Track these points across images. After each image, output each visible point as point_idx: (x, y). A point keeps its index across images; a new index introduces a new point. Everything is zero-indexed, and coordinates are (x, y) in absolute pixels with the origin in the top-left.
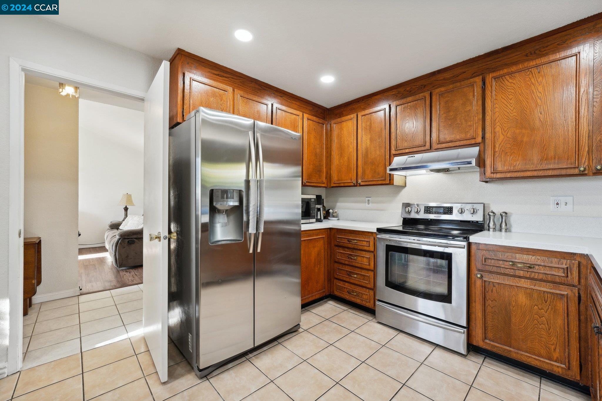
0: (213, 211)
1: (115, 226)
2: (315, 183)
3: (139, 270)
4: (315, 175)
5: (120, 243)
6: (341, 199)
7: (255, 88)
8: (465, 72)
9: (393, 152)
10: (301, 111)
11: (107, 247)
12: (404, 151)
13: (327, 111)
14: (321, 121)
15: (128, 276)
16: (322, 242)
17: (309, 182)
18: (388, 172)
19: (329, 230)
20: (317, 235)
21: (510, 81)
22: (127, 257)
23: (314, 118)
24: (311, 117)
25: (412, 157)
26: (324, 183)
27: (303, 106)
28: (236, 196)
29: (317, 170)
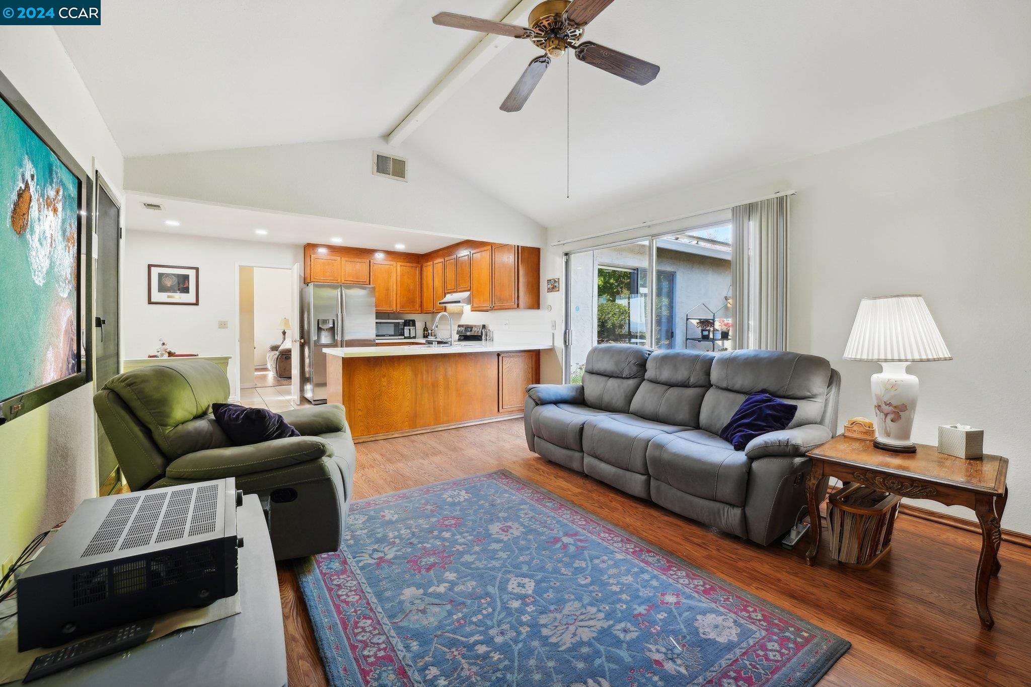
0: (319, 329)
1: (275, 348)
2: (409, 311)
4: (408, 304)
5: (280, 358)
9: (446, 291)
10: (395, 261)
11: (269, 367)
12: (450, 291)
13: (421, 256)
14: (415, 265)
15: (285, 382)
17: (403, 311)
18: (439, 305)
22: (285, 369)
23: (408, 264)
24: (403, 264)
25: (453, 295)
26: (418, 311)
27: (397, 257)
28: (331, 322)
29: (410, 301)
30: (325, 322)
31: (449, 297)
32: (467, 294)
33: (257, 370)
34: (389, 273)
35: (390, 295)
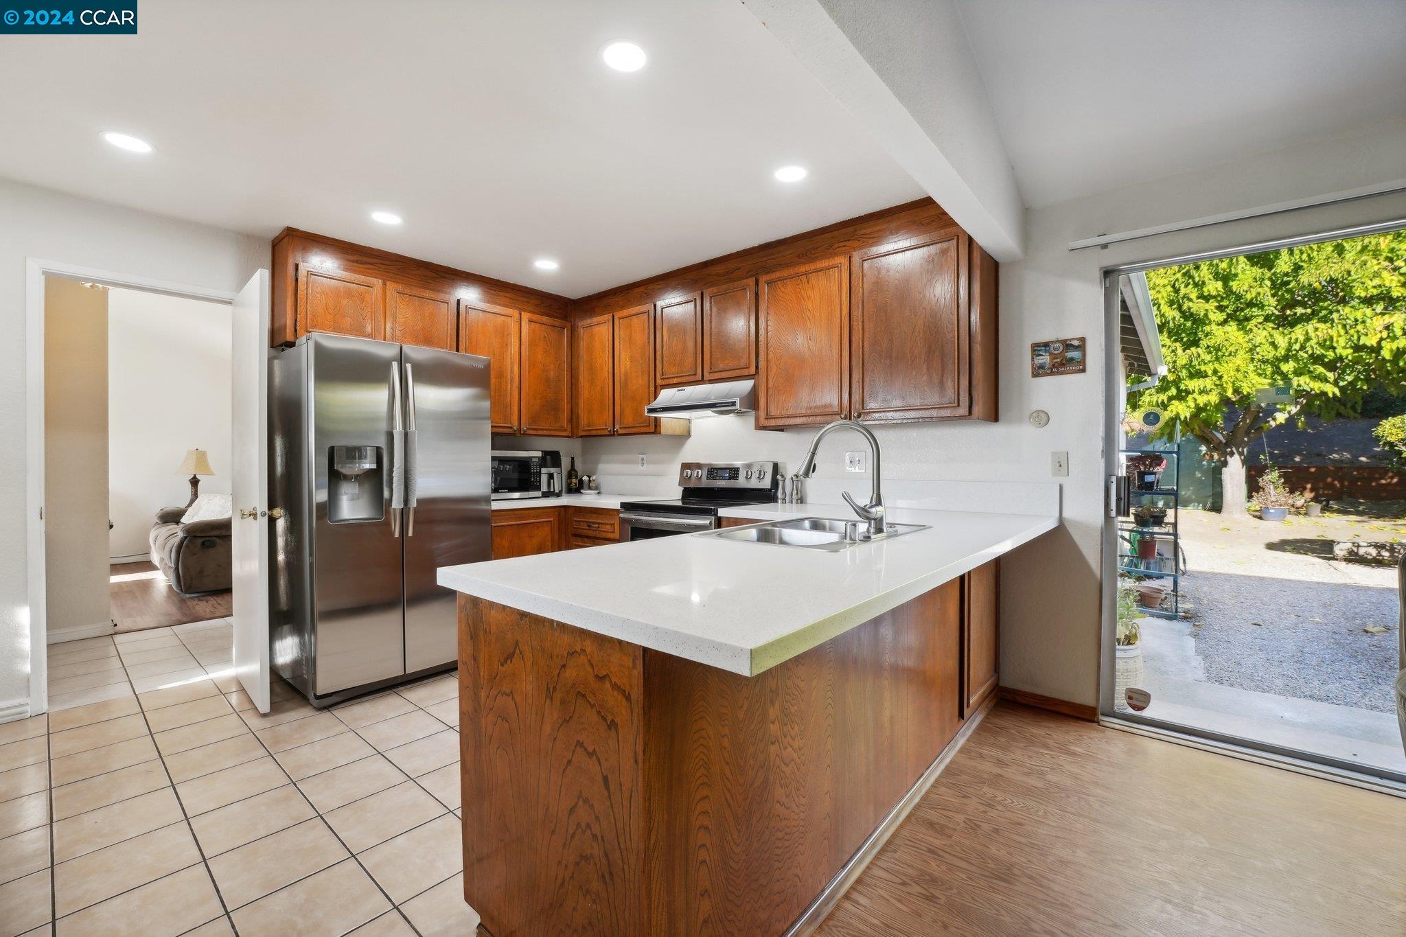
0: (335, 478)
1: (171, 517)
2: (547, 430)
3: (226, 597)
4: (545, 416)
5: (187, 546)
6: (603, 457)
7: (426, 276)
8: (739, 268)
9: (659, 382)
10: (517, 308)
11: (155, 558)
12: (671, 381)
13: (571, 304)
14: (558, 322)
16: (547, 529)
17: (534, 429)
18: (646, 414)
19: (562, 509)
20: (537, 517)
21: (782, 289)
22: (201, 572)
23: (545, 319)
24: (535, 317)
25: (681, 390)
27: (522, 299)
28: (370, 453)
29: (551, 407)
30: (354, 453)
31: (667, 396)
32: (747, 385)
33: (117, 568)
34: (502, 333)
35: (506, 389)
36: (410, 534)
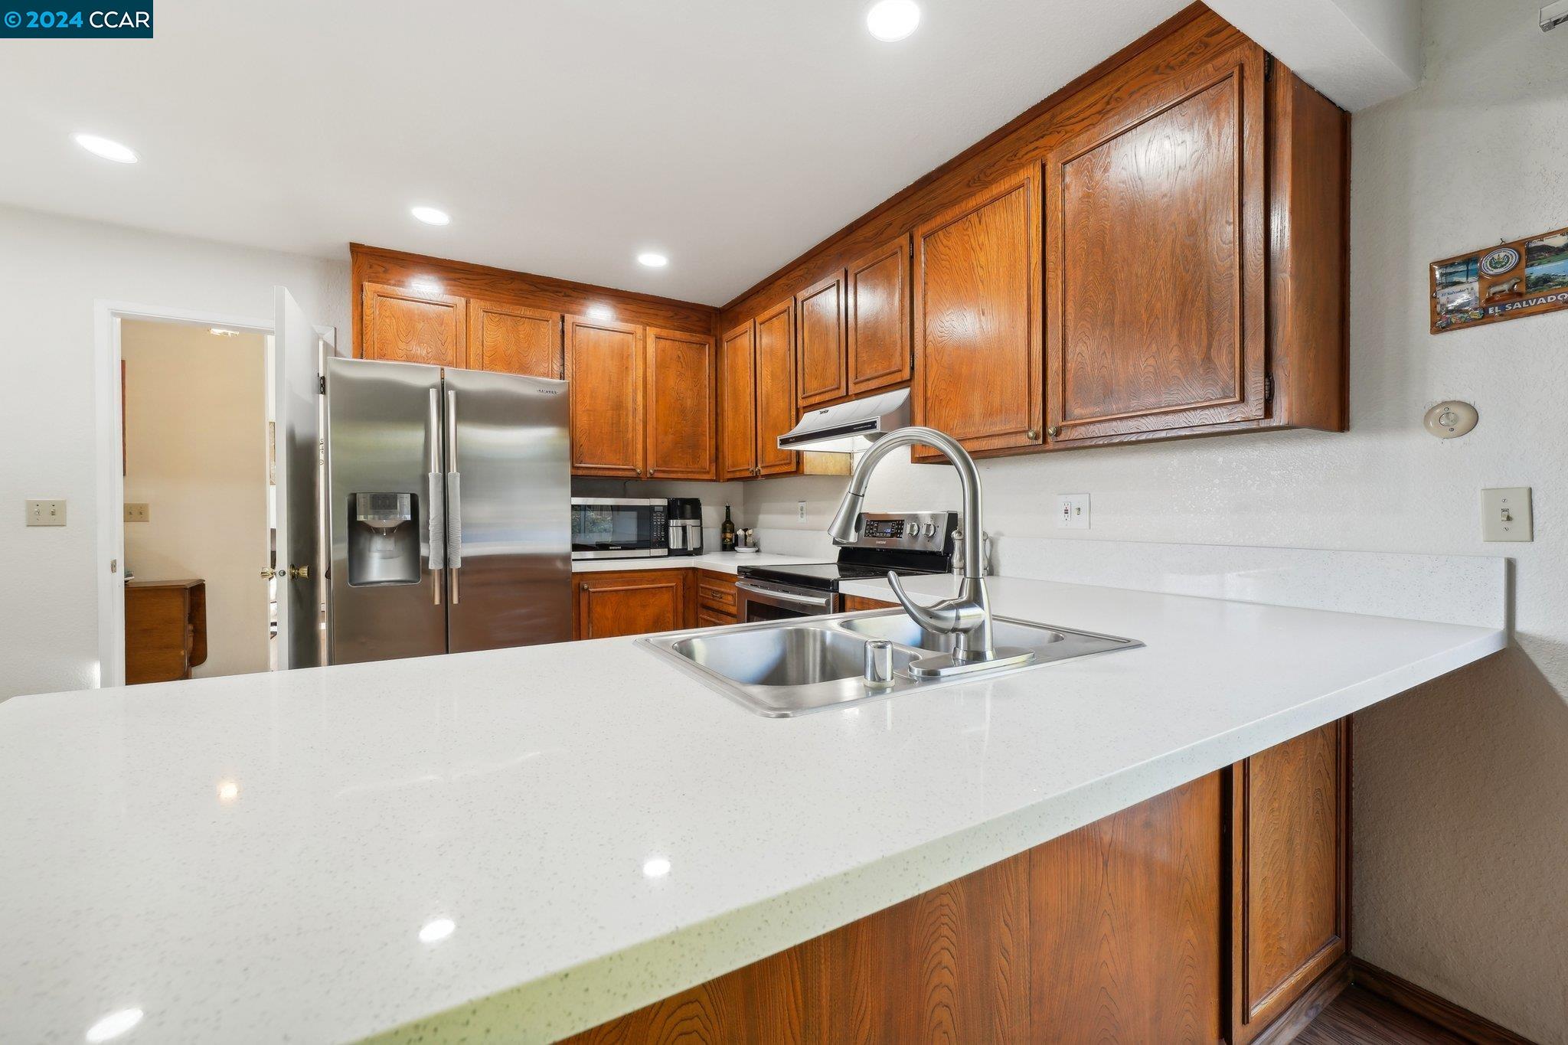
2: (682, 472)
4: (680, 455)
6: (765, 506)
7: (521, 290)
8: (891, 224)
9: (801, 403)
10: (643, 323)
12: (815, 401)
13: (716, 314)
14: (697, 338)
17: (664, 472)
18: (779, 447)
19: (690, 572)
20: (653, 581)
21: (945, 241)
23: (678, 334)
24: (664, 333)
25: (826, 412)
26: (708, 472)
27: (647, 311)
28: (406, 501)
29: (688, 445)
30: (384, 502)
31: (811, 421)
32: (901, 395)
34: (622, 357)
35: (627, 424)
36: (455, 601)
